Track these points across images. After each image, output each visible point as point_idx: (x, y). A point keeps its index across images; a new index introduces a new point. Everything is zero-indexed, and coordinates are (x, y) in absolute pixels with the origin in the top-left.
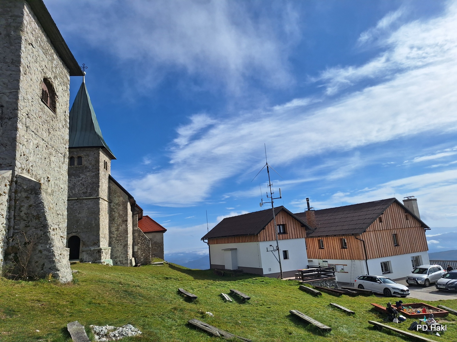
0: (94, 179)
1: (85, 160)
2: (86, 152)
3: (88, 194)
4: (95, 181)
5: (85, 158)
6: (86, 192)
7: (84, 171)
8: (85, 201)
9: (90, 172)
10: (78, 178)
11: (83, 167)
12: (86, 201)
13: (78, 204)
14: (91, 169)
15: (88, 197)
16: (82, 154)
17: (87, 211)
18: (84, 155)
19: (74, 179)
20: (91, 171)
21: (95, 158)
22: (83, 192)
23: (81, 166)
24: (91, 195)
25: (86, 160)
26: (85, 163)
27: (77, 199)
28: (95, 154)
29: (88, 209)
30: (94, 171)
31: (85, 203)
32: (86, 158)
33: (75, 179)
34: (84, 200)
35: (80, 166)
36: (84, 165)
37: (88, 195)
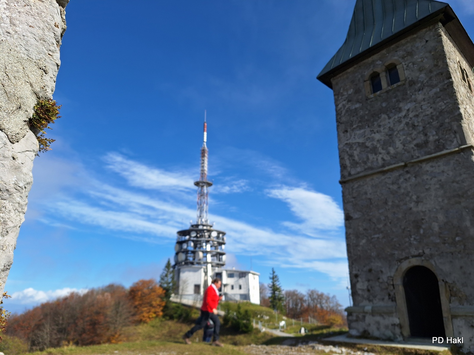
0: (440, 104)
1: (405, 66)
2: (404, 47)
3: (431, 146)
4: (443, 107)
5: (403, 63)
6: (426, 142)
7: (409, 92)
8: (427, 167)
9: (425, 90)
10: (395, 115)
11: (404, 84)
12: (432, 167)
13: (409, 178)
14: (425, 81)
15: (435, 153)
16: (396, 58)
17: (441, 192)
18: (400, 58)
19: (387, 121)
20: (428, 86)
21: (430, 52)
22: (417, 145)
23: (399, 83)
24: (439, 146)
25: (408, 66)
26: (407, 73)
27: (405, 166)
28: (427, 41)
29: (442, 186)
30: (435, 82)
31: (428, 171)
32: (407, 63)
33: (389, 118)
34: (424, 165)
35: (395, 85)
36: (406, 80)
37: (432, 148)
